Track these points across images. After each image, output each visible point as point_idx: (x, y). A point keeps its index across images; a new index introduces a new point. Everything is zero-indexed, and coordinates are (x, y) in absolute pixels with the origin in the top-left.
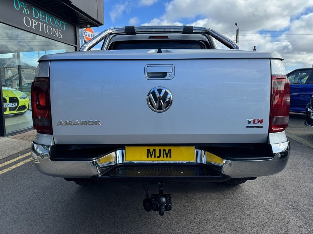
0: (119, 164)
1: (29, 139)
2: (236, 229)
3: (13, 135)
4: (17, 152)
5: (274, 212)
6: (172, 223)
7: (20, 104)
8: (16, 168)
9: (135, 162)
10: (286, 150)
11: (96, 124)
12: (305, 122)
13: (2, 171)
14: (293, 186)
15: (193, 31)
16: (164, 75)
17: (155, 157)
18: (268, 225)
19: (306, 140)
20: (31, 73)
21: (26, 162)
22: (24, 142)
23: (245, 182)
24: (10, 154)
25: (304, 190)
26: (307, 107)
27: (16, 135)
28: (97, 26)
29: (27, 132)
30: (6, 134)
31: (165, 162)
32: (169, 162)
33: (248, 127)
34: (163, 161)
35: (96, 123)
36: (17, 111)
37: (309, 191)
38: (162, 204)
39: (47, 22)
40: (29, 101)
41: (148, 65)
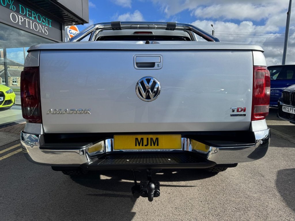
0: (108, 152)
1: (16, 132)
2: (220, 214)
4: (3, 144)
5: (254, 197)
6: (159, 210)
7: (6, 99)
9: (124, 150)
10: (267, 138)
12: (277, 114)
15: (176, 28)
16: (152, 65)
17: (143, 145)
18: (249, 209)
19: (278, 132)
20: (17, 70)
21: (13, 154)
22: (10, 135)
23: (225, 169)
25: (280, 176)
26: (279, 101)
27: (2, 128)
28: (83, 24)
29: (13, 126)
31: (153, 150)
32: (156, 150)
33: (232, 115)
34: (151, 150)
35: (86, 112)
36: (3, 105)
37: (284, 177)
39: (33, 18)
40: (15, 96)
41: (137, 56)
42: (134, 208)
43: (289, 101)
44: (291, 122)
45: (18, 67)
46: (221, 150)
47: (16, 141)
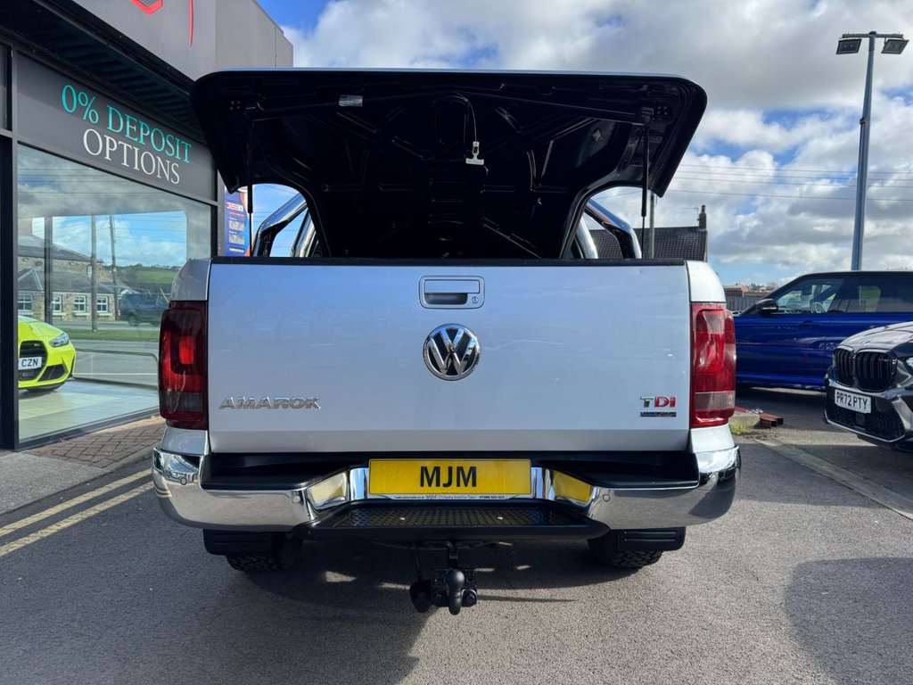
0: (356, 501)
1: (83, 458)
3: (39, 447)
4: (54, 491)
7: (50, 363)
8: (60, 531)
9: (393, 497)
10: (731, 468)
11: (309, 407)
12: (824, 414)
13: (25, 538)
14: (777, 571)
16: (461, 298)
17: (438, 485)
18: (706, 653)
19: (826, 463)
20: (63, 270)
21: (85, 517)
22: (68, 465)
24: (39, 498)
26: (827, 376)
29: (74, 440)
30: (20, 442)
31: (462, 497)
32: (471, 496)
33: (644, 415)
34: (456, 495)
35: (310, 404)
36: (40, 380)
37: (813, 581)
38: (454, 586)
39: (142, 141)
40: (75, 352)
41: (426, 278)
42: (414, 649)
43: (851, 377)
44: (860, 437)
45: (66, 262)
46: (620, 496)
47: (87, 482)
